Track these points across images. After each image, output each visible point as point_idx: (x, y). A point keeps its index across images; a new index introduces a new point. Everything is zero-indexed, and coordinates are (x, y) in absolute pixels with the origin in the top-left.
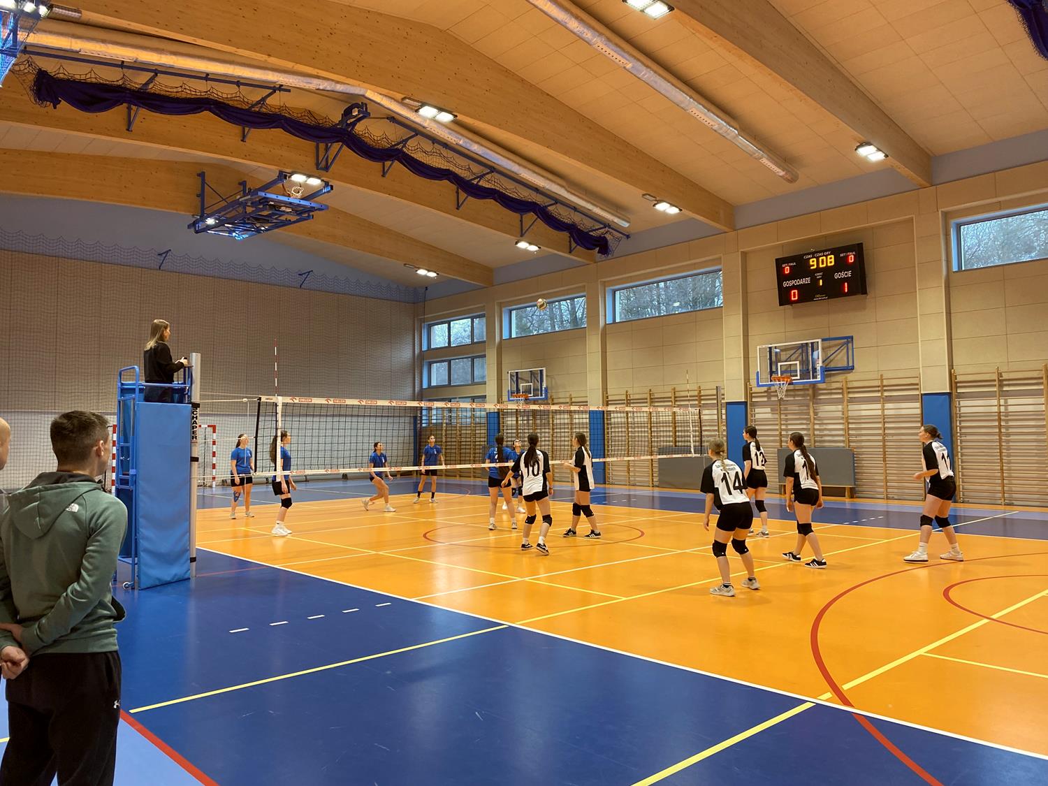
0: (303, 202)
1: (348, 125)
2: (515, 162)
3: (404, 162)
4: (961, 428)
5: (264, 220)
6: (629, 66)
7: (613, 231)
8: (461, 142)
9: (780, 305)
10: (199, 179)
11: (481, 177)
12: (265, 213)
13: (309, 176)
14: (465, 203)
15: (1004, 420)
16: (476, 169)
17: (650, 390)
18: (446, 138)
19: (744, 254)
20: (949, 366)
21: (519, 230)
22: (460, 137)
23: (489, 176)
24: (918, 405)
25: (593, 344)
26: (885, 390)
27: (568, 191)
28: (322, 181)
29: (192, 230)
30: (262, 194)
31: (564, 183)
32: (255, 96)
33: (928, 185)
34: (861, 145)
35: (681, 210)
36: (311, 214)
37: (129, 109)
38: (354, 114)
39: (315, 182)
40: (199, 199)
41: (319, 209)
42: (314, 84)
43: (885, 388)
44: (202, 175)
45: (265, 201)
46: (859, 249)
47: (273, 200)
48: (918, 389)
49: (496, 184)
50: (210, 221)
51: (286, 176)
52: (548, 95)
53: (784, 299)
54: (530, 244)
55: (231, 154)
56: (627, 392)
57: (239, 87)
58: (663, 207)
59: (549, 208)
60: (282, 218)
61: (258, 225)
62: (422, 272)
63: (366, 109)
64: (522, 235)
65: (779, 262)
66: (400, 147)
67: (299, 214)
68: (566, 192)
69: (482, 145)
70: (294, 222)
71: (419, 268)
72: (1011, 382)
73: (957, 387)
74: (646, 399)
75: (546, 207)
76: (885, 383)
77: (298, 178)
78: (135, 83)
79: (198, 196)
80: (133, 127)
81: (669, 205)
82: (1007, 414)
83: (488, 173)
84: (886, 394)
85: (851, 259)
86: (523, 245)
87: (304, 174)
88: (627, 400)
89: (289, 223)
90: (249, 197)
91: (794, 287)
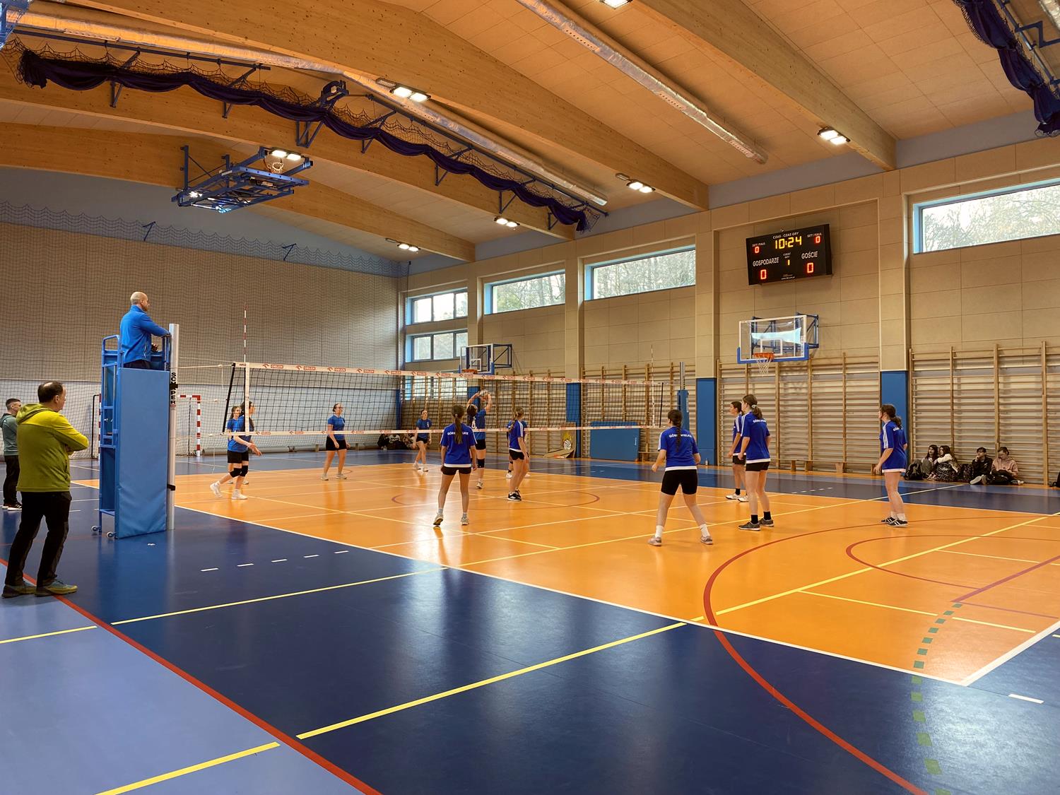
0: (283, 178)
1: (328, 102)
2: (491, 140)
3: (382, 139)
4: (917, 405)
5: (247, 194)
6: (598, 50)
7: (591, 209)
8: (438, 120)
9: (750, 284)
10: (183, 154)
11: (459, 154)
12: (247, 187)
13: (289, 152)
14: (444, 179)
15: (956, 398)
16: (455, 146)
17: (625, 366)
18: (423, 116)
19: (717, 234)
20: (907, 345)
21: (498, 206)
22: (437, 115)
23: (466, 154)
24: (878, 383)
25: (572, 321)
26: (847, 368)
27: (545, 170)
28: (303, 157)
29: (176, 202)
30: (244, 169)
31: (540, 161)
32: (236, 73)
33: (891, 168)
34: (824, 130)
35: (654, 189)
36: (291, 189)
37: (113, 86)
38: (333, 92)
39: (295, 158)
40: (182, 173)
41: (300, 185)
42: (292, 64)
43: (848, 366)
44: (185, 149)
45: (246, 176)
46: (825, 230)
47: (254, 175)
48: (877, 367)
49: (474, 161)
50: (194, 195)
51: (266, 152)
52: (522, 75)
53: (754, 278)
54: (509, 220)
55: (213, 130)
56: (603, 368)
57: (219, 65)
58: (636, 186)
59: (527, 185)
60: (265, 192)
61: (240, 199)
62: (404, 247)
63: (345, 86)
64: (500, 212)
65: (750, 242)
66: (378, 125)
67: (280, 189)
68: (542, 170)
69: (459, 123)
70: (276, 197)
71: (401, 243)
72: (964, 361)
73: (914, 366)
74: (621, 375)
75: (524, 184)
76: (848, 361)
77: (278, 154)
78: (118, 61)
79: (182, 169)
80: (117, 104)
81: (642, 185)
82: (960, 391)
83: (465, 151)
84: (848, 372)
85: (818, 240)
86: (502, 221)
87: (285, 150)
88: (603, 376)
89: (270, 197)
90: (231, 172)
91: (763, 267)
